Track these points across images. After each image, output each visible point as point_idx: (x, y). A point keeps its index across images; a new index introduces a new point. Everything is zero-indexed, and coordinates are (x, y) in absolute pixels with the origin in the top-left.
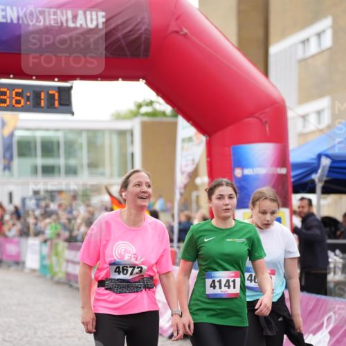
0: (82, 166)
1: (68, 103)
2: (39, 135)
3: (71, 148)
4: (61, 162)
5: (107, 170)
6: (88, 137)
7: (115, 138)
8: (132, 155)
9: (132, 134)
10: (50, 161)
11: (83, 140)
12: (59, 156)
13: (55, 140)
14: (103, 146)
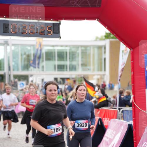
0: (78, 65)
1: (58, 32)
2: (57, 48)
3: (73, 56)
4: (68, 63)
5: (92, 67)
6: (82, 50)
7: (96, 50)
8: (105, 59)
9: (105, 48)
10: (62, 63)
11: (79, 51)
12: (67, 60)
13: (65, 51)
14: (89, 55)
